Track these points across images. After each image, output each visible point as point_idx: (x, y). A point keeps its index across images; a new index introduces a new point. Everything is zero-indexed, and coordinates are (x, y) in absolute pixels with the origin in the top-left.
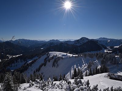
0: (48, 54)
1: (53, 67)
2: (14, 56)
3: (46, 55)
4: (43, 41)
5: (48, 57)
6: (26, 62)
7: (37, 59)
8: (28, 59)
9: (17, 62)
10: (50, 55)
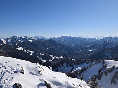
0: (104, 63)
1: (112, 84)
2: (57, 58)
3: (101, 64)
4: (91, 39)
5: (105, 67)
6: (72, 67)
7: (87, 68)
8: (75, 65)
9: (62, 67)
10: (107, 65)
